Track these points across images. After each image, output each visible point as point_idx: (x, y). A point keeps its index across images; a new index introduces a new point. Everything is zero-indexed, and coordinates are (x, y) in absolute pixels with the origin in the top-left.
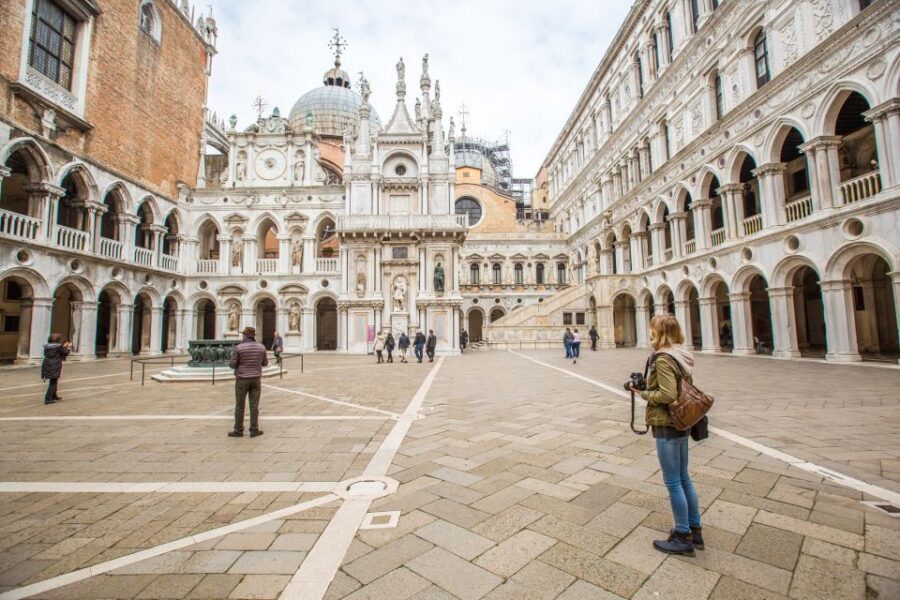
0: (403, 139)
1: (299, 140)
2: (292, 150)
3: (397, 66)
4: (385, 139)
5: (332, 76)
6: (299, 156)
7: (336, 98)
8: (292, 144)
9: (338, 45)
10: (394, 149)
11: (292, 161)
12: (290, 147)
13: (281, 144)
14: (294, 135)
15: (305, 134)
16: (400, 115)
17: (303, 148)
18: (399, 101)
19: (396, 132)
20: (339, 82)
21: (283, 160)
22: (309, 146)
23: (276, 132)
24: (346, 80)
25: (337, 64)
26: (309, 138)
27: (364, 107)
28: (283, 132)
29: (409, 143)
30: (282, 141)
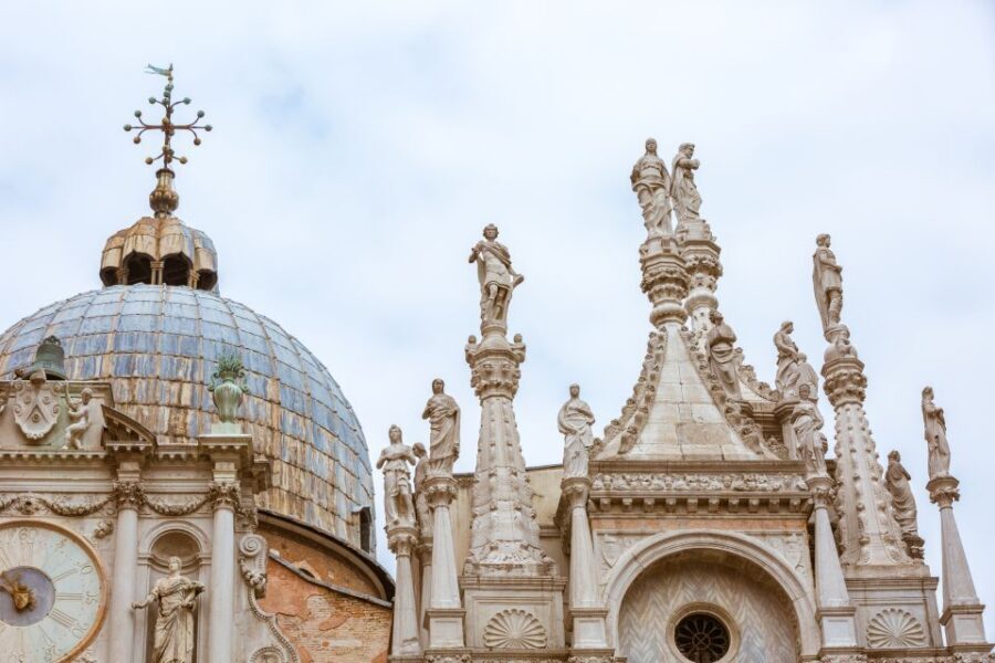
0: (714, 485)
1: (176, 489)
2: (136, 534)
3: (635, 176)
4: (620, 483)
5: (145, 246)
6: (175, 562)
7: (189, 330)
8: (139, 501)
9: (168, 128)
10: (671, 534)
11: (133, 585)
12: (128, 518)
13: (77, 502)
14: (150, 460)
15: (205, 458)
16: (681, 379)
17: (196, 526)
18: (658, 319)
19: (671, 452)
20: (177, 270)
21: (89, 583)
22: (225, 517)
23: (60, 445)
24: (205, 264)
25: (163, 203)
26: (226, 476)
27: (493, 341)
28: (90, 446)
29: (744, 504)
30: (86, 487)
